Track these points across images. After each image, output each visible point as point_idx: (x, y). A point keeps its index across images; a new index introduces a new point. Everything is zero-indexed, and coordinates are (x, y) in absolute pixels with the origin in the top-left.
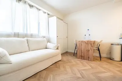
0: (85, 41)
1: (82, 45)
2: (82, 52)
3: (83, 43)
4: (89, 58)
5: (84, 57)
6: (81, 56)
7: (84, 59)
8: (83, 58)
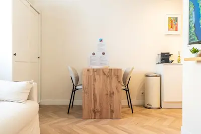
0: (103, 70)
1: (95, 80)
2: (95, 101)
3: (98, 74)
4: (112, 111)
5: (101, 112)
6: (94, 111)
7: (101, 118)
8: (98, 114)
